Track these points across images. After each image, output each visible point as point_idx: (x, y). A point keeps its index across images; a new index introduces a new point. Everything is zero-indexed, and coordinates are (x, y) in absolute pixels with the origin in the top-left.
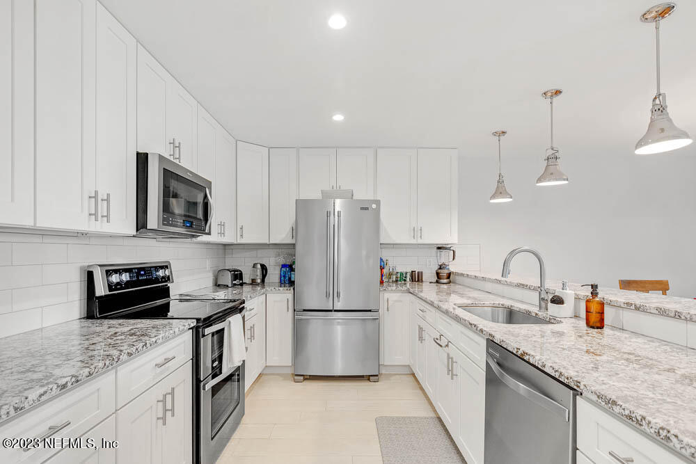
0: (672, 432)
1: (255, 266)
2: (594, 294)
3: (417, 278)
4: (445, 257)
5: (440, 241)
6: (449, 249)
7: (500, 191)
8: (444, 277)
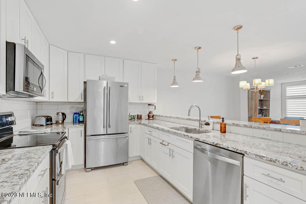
0: (288, 162)
1: (58, 114)
2: (223, 121)
3: (139, 117)
4: (151, 109)
5: (149, 102)
6: (153, 105)
7: (174, 83)
8: (150, 117)
